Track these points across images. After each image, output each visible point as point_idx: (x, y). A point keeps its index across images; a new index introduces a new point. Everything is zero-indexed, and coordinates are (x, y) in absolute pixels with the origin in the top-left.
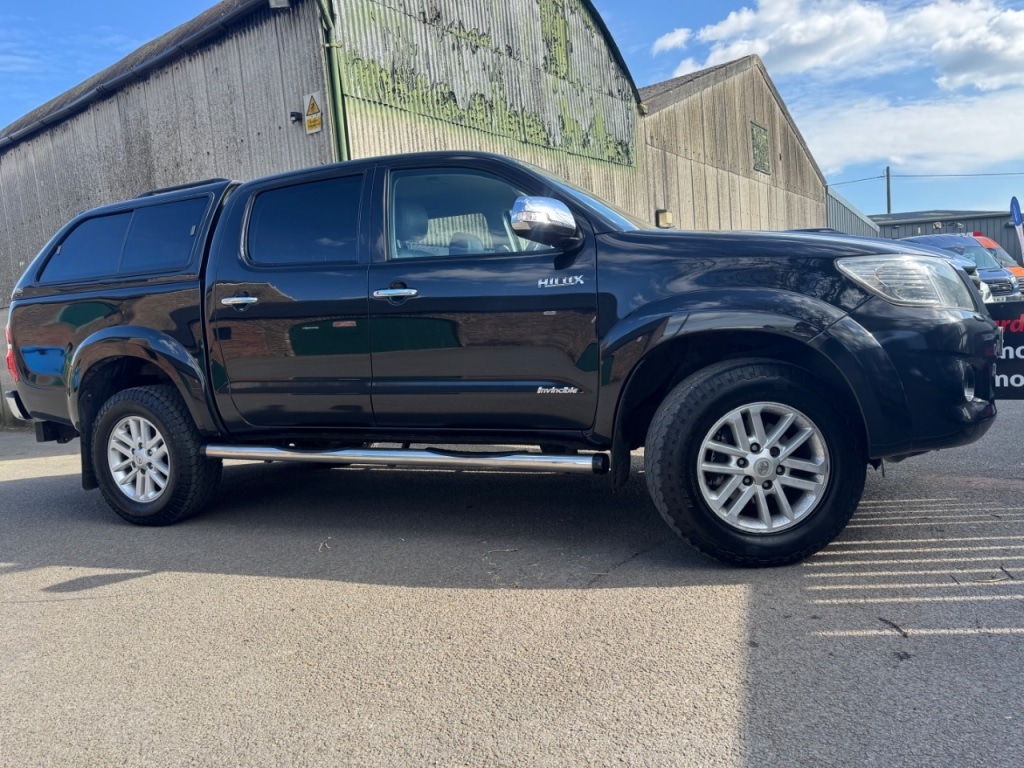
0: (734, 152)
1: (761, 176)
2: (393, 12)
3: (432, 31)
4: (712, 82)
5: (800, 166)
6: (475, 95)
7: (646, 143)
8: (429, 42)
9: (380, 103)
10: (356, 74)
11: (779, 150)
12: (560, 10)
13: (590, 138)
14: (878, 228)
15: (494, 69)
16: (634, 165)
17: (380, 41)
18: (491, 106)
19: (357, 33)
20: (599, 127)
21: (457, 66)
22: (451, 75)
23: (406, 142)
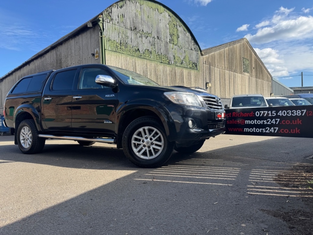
0: (236, 66)
1: (246, 74)
2: (122, 28)
3: (133, 32)
4: (228, 46)
5: (261, 71)
6: (146, 50)
7: (203, 63)
8: (132, 36)
9: (116, 52)
10: (109, 44)
11: (253, 66)
12: (176, 26)
13: (184, 62)
14: (293, 91)
15: (153, 43)
16: (198, 69)
17: (117, 35)
18: (151, 53)
19: (110, 33)
20: (187, 59)
21: (141, 42)
22: (139, 44)
23: (123, 62)
